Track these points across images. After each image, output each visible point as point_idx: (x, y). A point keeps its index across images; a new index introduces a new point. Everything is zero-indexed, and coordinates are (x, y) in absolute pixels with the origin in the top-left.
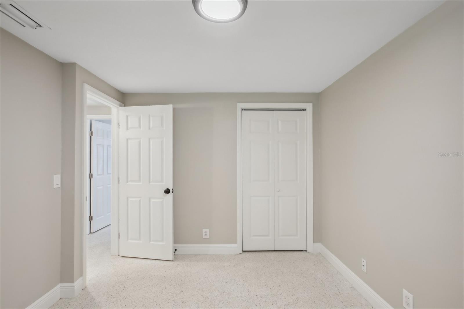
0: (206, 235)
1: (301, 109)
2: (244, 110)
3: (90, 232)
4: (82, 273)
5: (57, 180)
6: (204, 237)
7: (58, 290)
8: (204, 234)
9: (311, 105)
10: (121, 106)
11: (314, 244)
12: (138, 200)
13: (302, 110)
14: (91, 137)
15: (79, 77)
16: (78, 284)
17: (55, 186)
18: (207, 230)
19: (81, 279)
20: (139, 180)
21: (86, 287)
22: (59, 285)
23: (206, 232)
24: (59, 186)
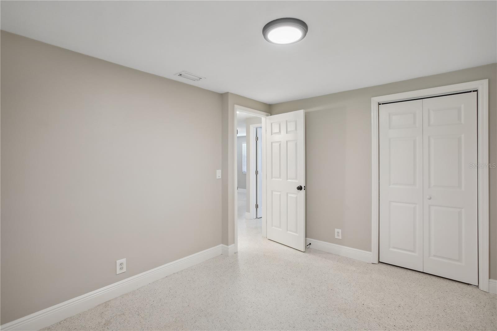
0: (338, 235)
1: (469, 91)
2: (382, 104)
3: (257, 218)
4: (234, 241)
5: (219, 173)
6: (336, 237)
7: (220, 247)
8: (336, 234)
9: (485, 82)
10: (267, 116)
11: (491, 280)
12: (279, 193)
13: (471, 92)
14: (257, 141)
15: (230, 101)
16: (231, 247)
17: (218, 178)
18: (340, 231)
19: (233, 245)
20: (280, 177)
21: (237, 252)
22: (221, 245)
23: (338, 233)
24: (220, 177)
